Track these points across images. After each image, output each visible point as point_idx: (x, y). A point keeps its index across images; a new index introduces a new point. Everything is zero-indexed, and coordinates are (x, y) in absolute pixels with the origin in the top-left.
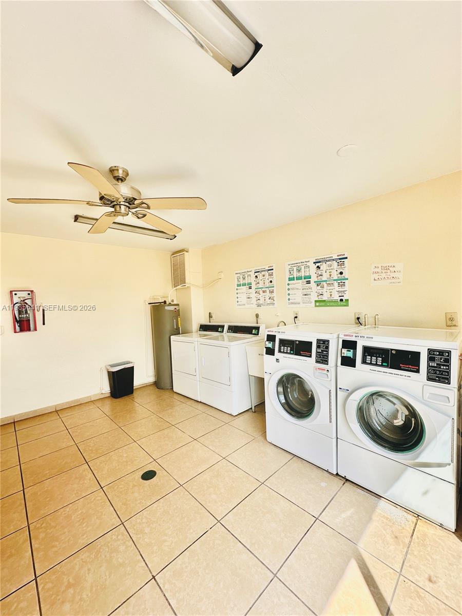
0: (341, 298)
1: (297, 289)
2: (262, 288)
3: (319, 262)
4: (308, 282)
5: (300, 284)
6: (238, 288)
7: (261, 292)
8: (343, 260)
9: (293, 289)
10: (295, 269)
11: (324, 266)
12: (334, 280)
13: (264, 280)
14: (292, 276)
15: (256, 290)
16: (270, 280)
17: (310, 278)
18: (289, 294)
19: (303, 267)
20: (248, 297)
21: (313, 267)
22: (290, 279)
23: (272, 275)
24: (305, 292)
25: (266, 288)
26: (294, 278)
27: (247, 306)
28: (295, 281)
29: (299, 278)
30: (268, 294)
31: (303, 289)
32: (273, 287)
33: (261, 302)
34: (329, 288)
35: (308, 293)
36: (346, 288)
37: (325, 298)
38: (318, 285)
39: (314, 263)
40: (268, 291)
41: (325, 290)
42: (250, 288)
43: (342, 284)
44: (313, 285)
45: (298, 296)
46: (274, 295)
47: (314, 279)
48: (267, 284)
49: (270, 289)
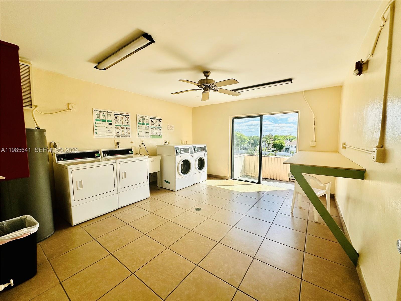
0: (160, 135)
1: (143, 129)
2: (121, 125)
3: (152, 119)
4: (148, 127)
5: (144, 127)
6: (97, 122)
7: (120, 128)
8: (160, 120)
9: (141, 129)
10: (142, 119)
11: (154, 121)
12: (158, 128)
13: (122, 121)
14: (140, 122)
15: (116, 126)
16: (127, 121)
17: (149, 125)
18: (138, 131)
19: (145, 119)
20: (107, 130)
21: (150, 120)
22: (139, 124)
23: (128, 119)
24: (147, 131)
25: (124, 126)
26: (141, 123)
27: (106, 137)
28: (142, 125)
29: (144, 124)
30: (125, 130)
31: (146, 130)
32: (129, 126)
33: (120, 134)
34: (156, 130)
35: (148, 132)
36: (161, 131)
37: (154, 134)
38: (152, 129)
39: (150, 118)
40: (125, 128)
41: (154, 131)
42: (110, 124)
43: (160, 130)
44: (150, 128)
45: (143, 132)
46: (130, 131)
47: (150, 126)
48: (125, 124)
49: (127, 127)
